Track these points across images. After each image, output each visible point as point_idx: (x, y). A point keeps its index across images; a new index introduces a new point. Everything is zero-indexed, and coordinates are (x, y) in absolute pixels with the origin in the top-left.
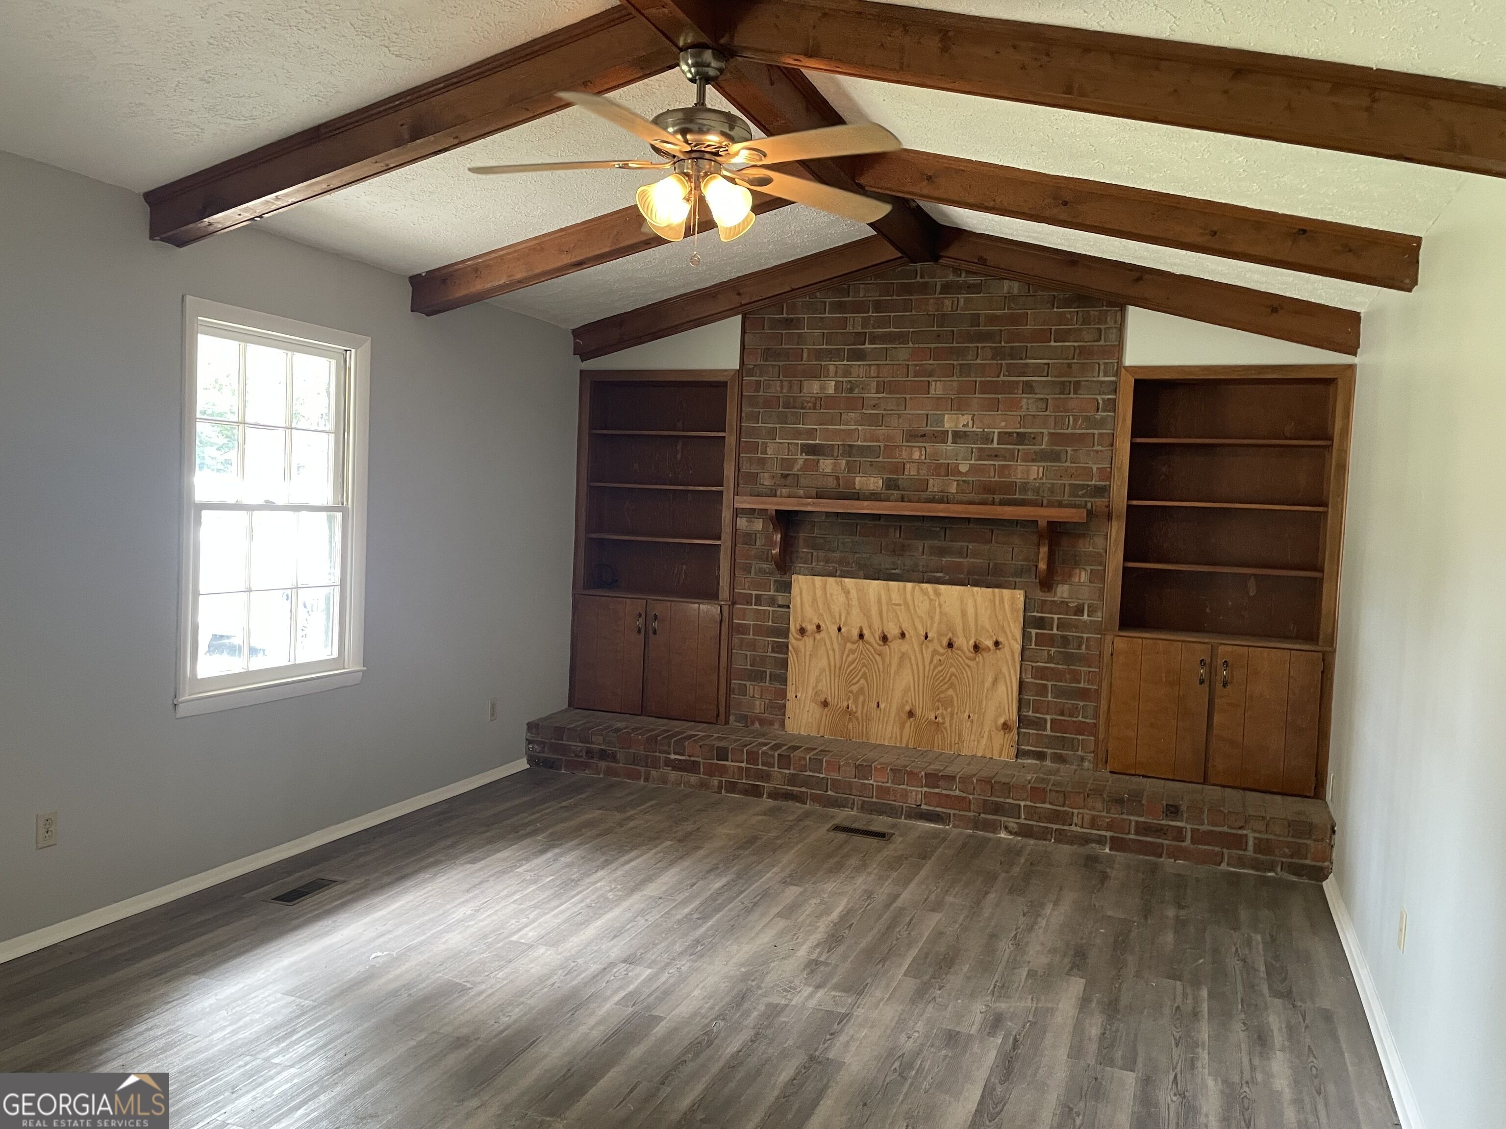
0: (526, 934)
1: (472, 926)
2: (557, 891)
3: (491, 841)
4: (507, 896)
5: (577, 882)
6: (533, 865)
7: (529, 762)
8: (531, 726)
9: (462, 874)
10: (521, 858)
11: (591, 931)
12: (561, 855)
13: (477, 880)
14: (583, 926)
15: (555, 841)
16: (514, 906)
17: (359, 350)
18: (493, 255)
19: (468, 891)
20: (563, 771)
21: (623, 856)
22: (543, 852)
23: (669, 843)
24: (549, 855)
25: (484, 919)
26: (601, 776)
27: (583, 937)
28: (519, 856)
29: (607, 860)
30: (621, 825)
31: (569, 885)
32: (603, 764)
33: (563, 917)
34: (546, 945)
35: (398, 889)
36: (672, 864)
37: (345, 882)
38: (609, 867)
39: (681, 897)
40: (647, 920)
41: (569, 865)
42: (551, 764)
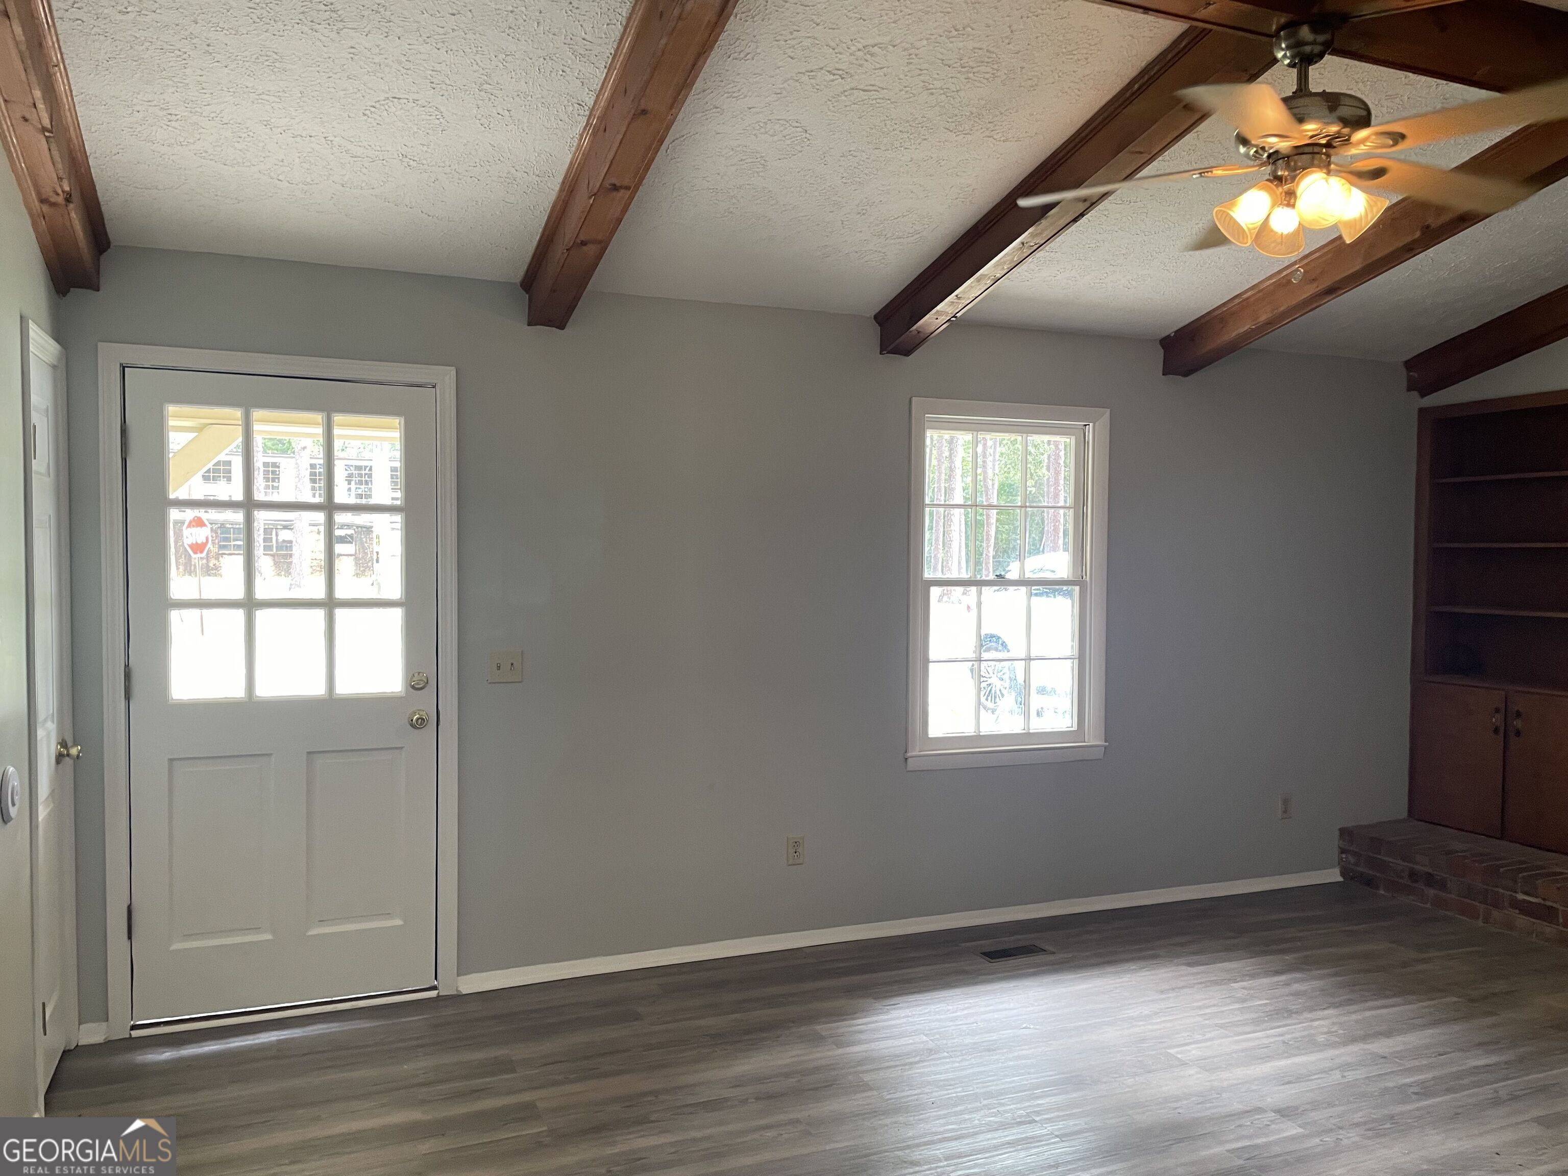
0: (1189, 1051)
1: (1139, 1026)
2: (1261, 1017)
3: (1228, 949)
4: (1200, 1008)
5: (1290, 1013)
6: (1254, 984)
7: (1343, 874)
8: (1344, 833)
9: (1170, 975)
10: (1249, 973)
11: (1266, 1068)
12: (1297, 981)
13: (1182, 984)
14: (1259, 1061)
15: (1304, 965)
16: (1200, 1019)
17: (1097, 424)
18: (1237, 301)
19: (1162, 992)
20: (1382, 892)
21: (1376, 1000)
22: (1278, 973)
23: (1455, 999)
24: (1283, 978)
25: (1157, 1023)
26: (1428, 906)
27: (1249, 1072)
28: (1248, 971)
29: (1350, 1000)
30: (1404, 965)
31: (1284, 1013)
32: (1431, 892)
33: (1245, 1045)
34: (1200, 1067)
35: (1096, 972)
36: (1435, 1023)
37: (1054, 953)
38: (1348, 1007)
39: (1409, 1064)
40: (1343, 1077)
41: (1297, 994)
42: (1369, 882)
